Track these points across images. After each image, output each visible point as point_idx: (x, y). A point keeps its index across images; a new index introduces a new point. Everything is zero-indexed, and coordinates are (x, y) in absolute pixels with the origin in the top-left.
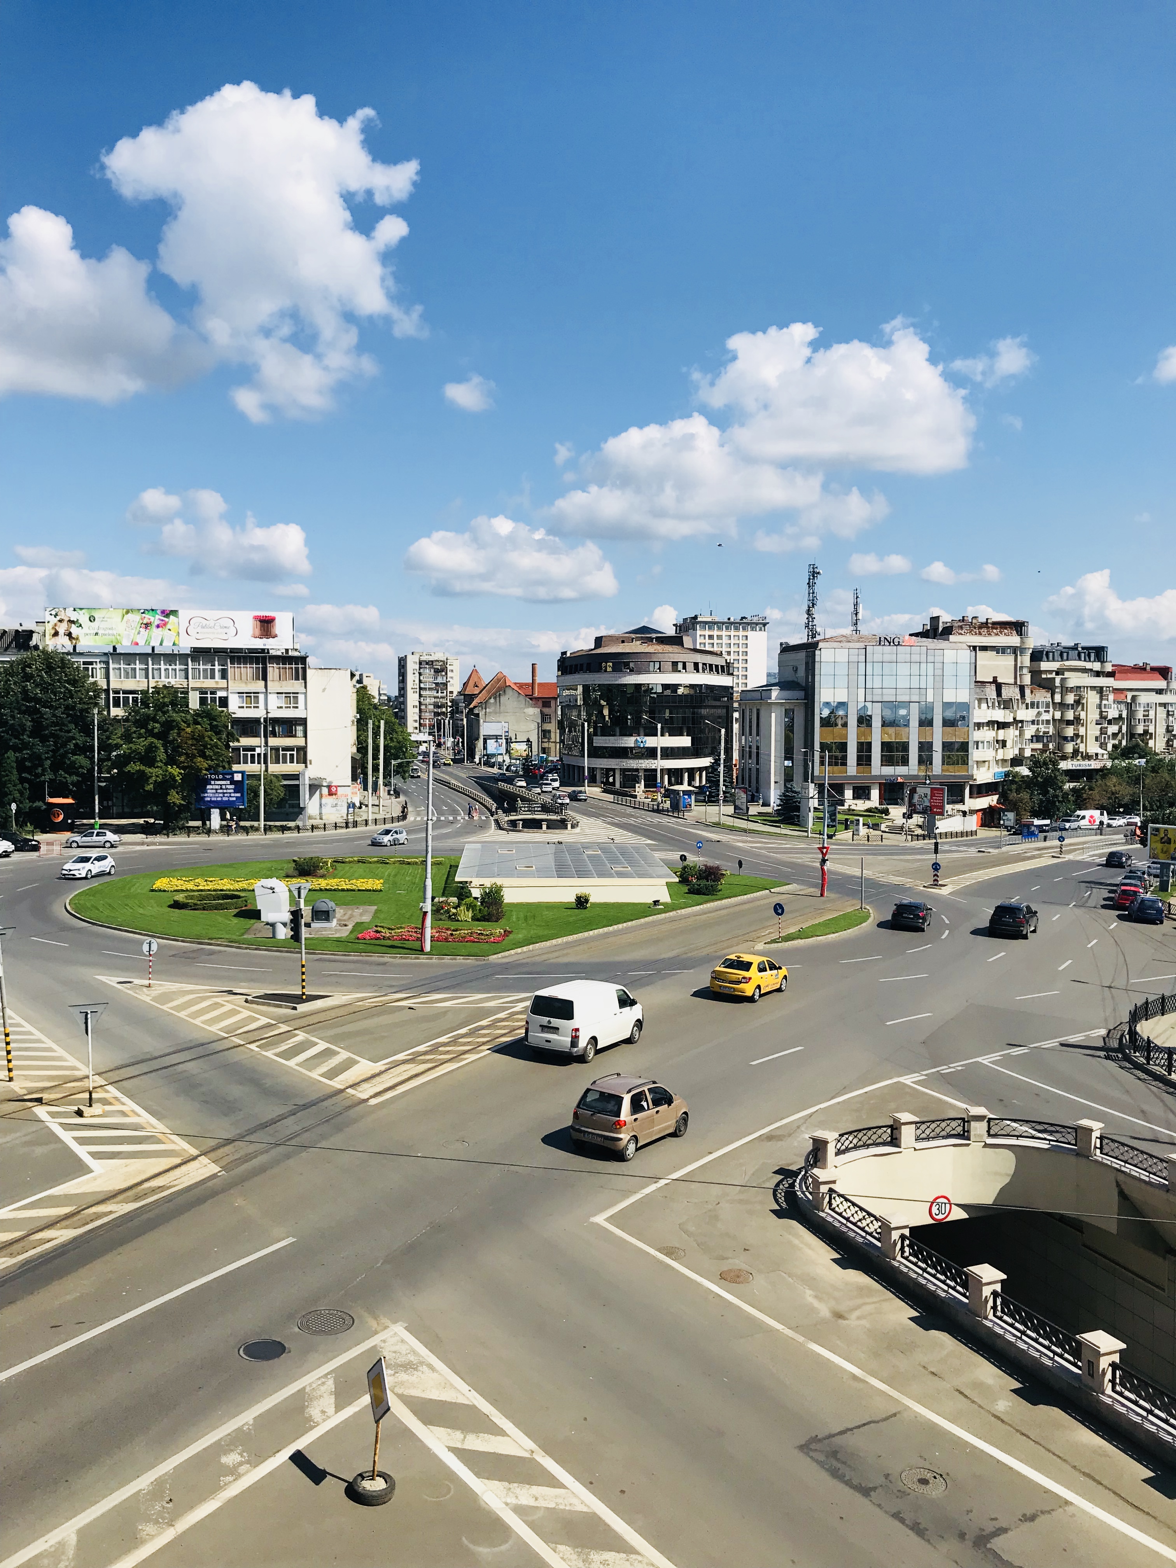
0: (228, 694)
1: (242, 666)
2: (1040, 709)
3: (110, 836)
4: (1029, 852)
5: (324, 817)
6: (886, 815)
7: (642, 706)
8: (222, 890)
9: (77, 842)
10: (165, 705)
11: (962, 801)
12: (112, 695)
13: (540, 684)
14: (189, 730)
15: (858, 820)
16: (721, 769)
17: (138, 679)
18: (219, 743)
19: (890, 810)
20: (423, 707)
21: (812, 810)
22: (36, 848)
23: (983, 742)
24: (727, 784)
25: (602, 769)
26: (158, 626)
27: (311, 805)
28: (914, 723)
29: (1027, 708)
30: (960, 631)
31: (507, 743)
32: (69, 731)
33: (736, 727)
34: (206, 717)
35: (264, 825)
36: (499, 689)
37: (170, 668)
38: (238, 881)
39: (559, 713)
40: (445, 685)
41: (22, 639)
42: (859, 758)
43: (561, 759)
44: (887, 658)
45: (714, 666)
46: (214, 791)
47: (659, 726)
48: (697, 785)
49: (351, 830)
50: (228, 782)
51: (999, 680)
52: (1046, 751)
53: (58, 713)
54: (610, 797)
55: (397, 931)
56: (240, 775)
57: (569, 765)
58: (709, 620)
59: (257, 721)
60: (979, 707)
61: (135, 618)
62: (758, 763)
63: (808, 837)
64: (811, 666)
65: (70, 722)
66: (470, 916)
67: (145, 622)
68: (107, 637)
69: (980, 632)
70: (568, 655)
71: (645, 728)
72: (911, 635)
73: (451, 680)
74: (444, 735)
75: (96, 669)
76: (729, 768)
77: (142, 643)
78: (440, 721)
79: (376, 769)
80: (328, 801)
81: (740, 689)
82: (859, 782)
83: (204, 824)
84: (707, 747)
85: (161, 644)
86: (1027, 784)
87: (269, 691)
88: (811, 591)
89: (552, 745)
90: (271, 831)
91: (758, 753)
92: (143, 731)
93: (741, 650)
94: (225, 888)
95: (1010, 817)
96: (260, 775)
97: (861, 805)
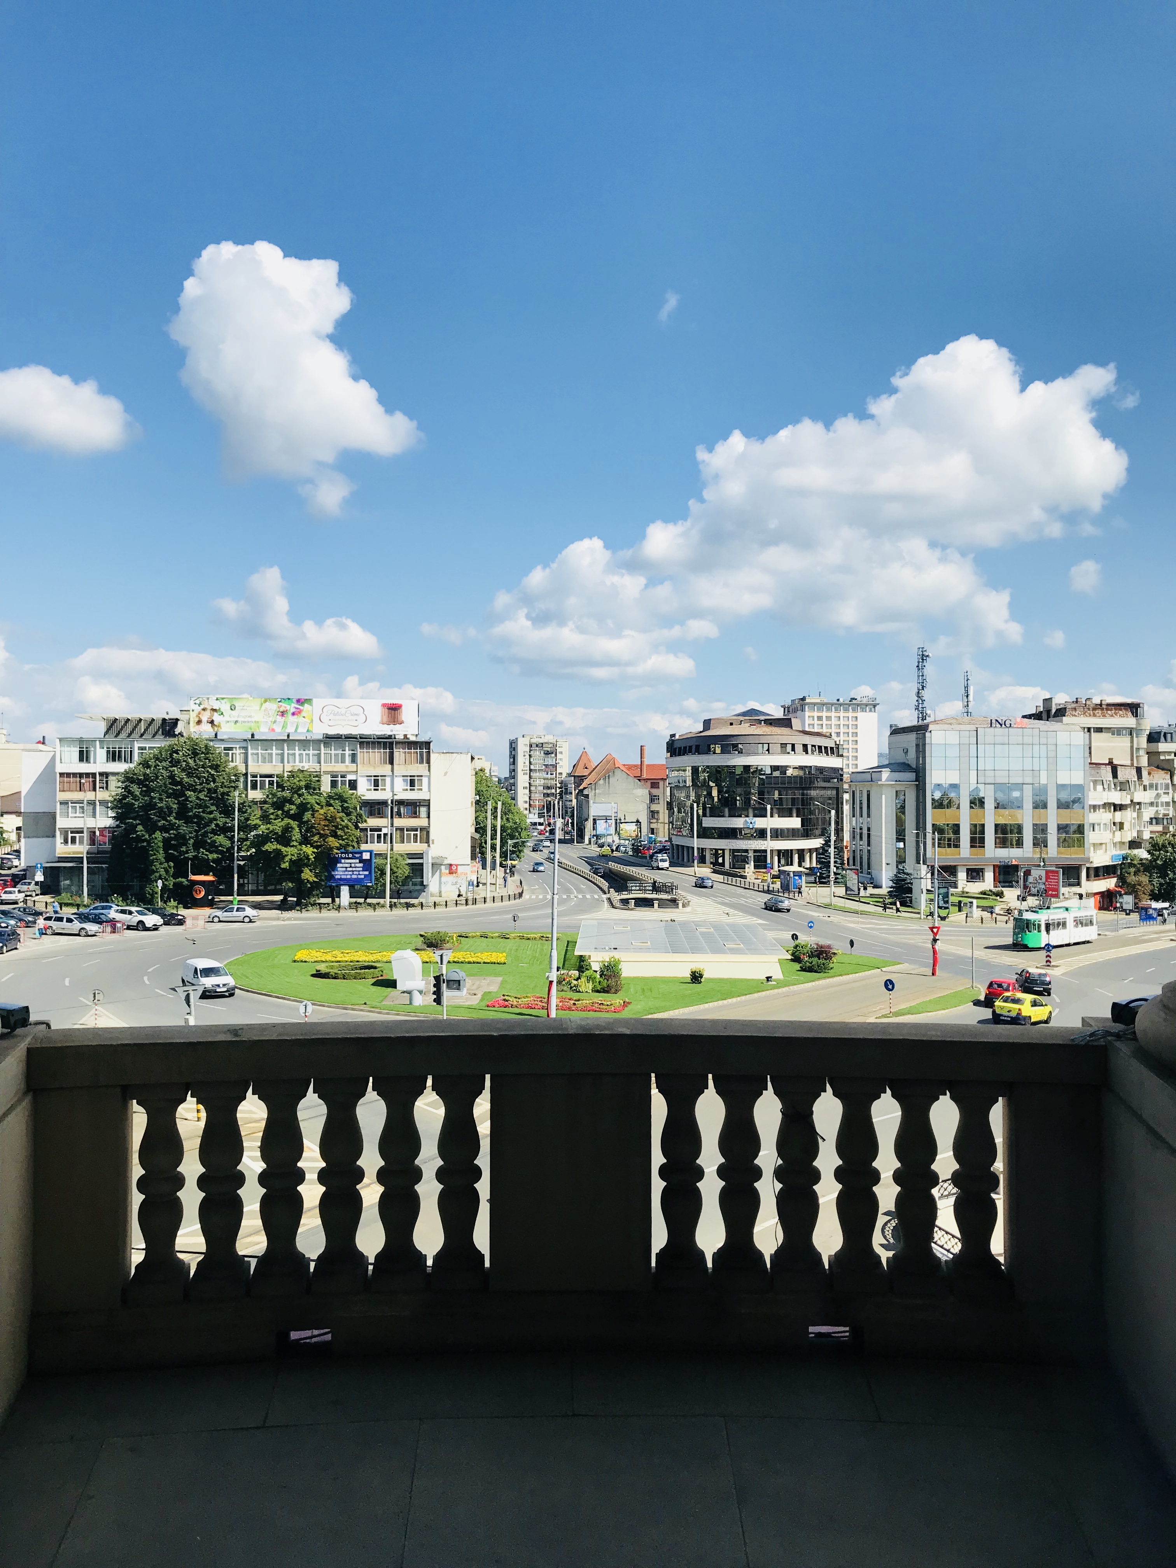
0: (357, 777)
1: (371, 751)
2: (1159, 791)
3: (250, 912)
4: (1147, 935)
5: (443, 894)
6: (1001, 897)
7: (750, 787)
8: (358, 961)
9: (218, 917)
10: (300, 788)
11: (1079, 884)
12: (250, 779)
13: (648, 766)
14: (322, 811)
15: (971, 903)
16: (832, 850)
17: (274, 763)
18: (350, 824)
19: (1005, 893)
20: (532, 788)
21: (925, 891)
22: (181, 922)
23: (1099, 824)
24: (838, 865)
25: (711, 850)
26: (293, 714)
27: (432, 881)
28: (1028, 805)
29: (1145, 790)
30: (1074, 713)
31: (616, 823)
32: (211, 813)
33: (846, 808)
34: (337, 799)
35: (390, 902)
36: (608, 771)
37: (304, 753)
38: (372, 954)
39: (668, 794)
40: (555, 766)
41: (168, 727)
42: (973, 840)
43: (670, 840)
44: (999, 740)
45: (823, 748)
46: (344, 869)
47: (769, 807)
48: (808, 866)
49: (470, 907)
50: (357, 861)
51: (1115, 762)
52: (1166, 833)
53: (201, 796)
54: (720, 878)
55: (523, 999)
56: (369, 853)
57: (678, 846)
58: (818, 701)
59: (384, 803)
60: (1095, 789)
61: (273, 706)
62: (869, 845)
63: (920, 918)
64: (921, 748)
65: (212, 805)
66: (591, 988)
67: (281, 710)
68: (247, 724)
69: (1094, 714)
70: (677, 737)
71: (754, 809)
72: (1024, 717)
73: (560, 762)
74: (554, 816)
75: (236, 754)
76: (839, 850)
77: (278, 729)
78: (550, 802)
79: (493, 848)
80: (448, 879)
81: (851, 770)
82: (973, 865)
83: (333, 901)
84: (817, 829)
85: (296, 731)
86: (1147, 867)
87: (395, 774)
88: (921, 674)
89: (660, 826)
90: (396, 907)
91: (869, 835)
92: (280, 812)
93: (851, 731)
94: (360, 960)
95: (1128, 901)
96: (387, 854)
97: (975, 888)
